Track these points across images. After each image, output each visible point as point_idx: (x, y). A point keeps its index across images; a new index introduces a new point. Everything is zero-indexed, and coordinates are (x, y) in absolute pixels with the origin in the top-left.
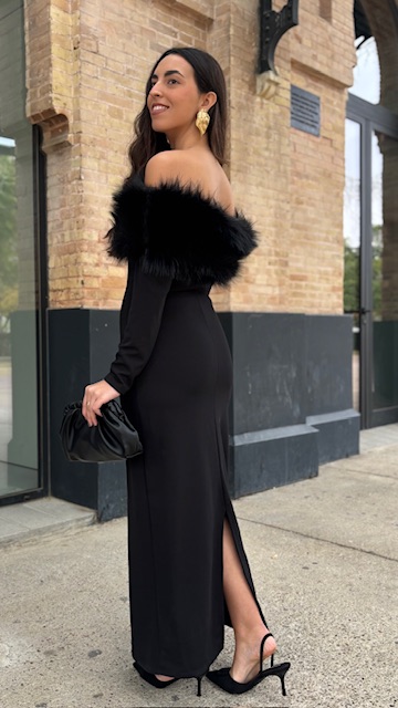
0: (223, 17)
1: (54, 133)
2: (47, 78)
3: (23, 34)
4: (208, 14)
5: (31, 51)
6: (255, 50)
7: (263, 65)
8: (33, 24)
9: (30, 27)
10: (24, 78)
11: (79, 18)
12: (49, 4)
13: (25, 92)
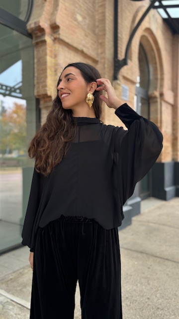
0: (103, 61)
1: (45, 102)
2: (45, 81)
3: (34, 64)
4: (97, 59)
5: (38, 70)
6: (112, 72)
7: (115, 78)
8: (39, 61)
9: (37, 62)
10: (34, 80)
11: (57, 60)
12: (46, 55)
13: (34, 85)
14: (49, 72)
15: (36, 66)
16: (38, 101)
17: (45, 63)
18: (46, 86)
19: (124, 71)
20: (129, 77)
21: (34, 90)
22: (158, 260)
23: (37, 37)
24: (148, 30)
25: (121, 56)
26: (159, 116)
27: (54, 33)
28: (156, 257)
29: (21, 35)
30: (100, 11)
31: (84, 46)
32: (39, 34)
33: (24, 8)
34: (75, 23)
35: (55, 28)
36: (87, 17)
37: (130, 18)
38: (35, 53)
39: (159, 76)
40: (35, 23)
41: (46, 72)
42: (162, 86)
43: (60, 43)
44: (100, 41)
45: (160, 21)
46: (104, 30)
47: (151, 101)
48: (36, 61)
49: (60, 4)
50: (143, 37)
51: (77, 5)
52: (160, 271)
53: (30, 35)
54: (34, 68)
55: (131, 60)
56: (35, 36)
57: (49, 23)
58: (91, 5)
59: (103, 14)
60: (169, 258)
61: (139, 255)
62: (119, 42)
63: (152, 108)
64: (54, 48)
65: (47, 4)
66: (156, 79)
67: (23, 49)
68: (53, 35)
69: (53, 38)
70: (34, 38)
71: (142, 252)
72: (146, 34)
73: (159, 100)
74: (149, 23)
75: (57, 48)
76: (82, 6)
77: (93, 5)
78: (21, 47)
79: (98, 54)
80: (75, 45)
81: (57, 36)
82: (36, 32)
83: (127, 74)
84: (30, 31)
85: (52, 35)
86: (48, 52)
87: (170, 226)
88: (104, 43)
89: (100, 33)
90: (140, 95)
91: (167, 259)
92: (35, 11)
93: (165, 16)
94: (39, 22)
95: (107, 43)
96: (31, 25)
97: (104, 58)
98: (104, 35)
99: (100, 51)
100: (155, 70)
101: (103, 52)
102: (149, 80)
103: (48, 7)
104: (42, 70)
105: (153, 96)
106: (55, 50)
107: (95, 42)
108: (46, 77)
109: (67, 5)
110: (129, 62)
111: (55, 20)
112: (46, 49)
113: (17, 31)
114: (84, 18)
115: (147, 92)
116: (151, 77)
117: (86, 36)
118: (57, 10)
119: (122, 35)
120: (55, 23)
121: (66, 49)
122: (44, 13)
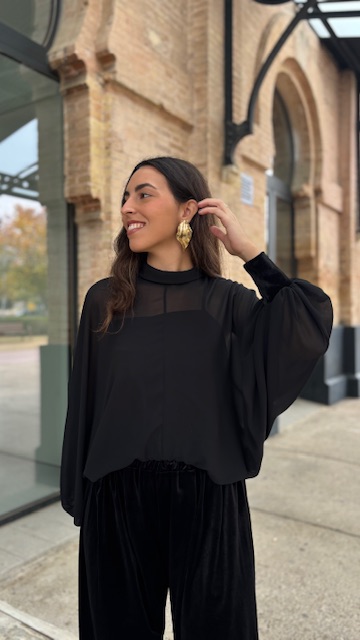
0: (202, 125)
1: (87, 211)
2: (85, 170)
3: (62, 133)
5: (71, 146)
7: (227, 160)
8: (73, 127)
9: (70, 129)
10: (62, 166)
11: (110, 126)
12: (88, 115)
13: (63, 177)
14: (94, 150)
15: (66, 138)
16: (71, 208)
17: (87, 131)
18: (87, 178)
19: (245, 146)
20: (254, 157)
21: (63, 187)
22: (321, 531)
23: (69, 79)
24: (292, 62)
25: (240, 116)
26: (313, 235)
27: (105, 69)
28: (316, 525)
29: (35, 74)
30: (196, 25)
31: (165, 96)
32: (74, 72)
33: (41, 18)
34: (147, 49)
35: (106, 59)
36: (171, 38)
37: (256, 39)
38: (66, 111)
39: (313, 155)
40: (65, 50)
41: (88, 150)
42: (318, 174)
43: (116, 91)
44: (197, 85)
45: (314, 43)
46: (205, 63)
47: (296, 205)
48: (66, 126)
49: (117, 11)
50: (281, 76)
51: (150, 13)
52: (326, 555)
53: (54, 74)
54: (63, 142)
55: (258, 123)
56: (65, 76)
57: (93, 49)
58: (177, 12)
59: (203, 31)
60: (341, 528)
61: (281, 523)
62: (235, 87)
63: (299, 220)
64: (103, 101)
65: (89, 10)
66: (308, 160)
67: (39, 101)
68: (103, 74)
69: (101, 80)
70: (63, 81)
71: (286, 517)
72: (288, 71)
73: (312, 203)
74: (294, 47)
75: (110, 101)
76: (161, 14)
77: (182, 13)
78: (35, 98)
79: (192, 112)
80: (147, 94)
81: (111, 76)
82: (67, 68)
83: (251, 151)
84: (54, 67)
85: (99, 75)
86: (92, 108)
87: (339, 460)
88: (206, 89)
89: (197, 70)
90: (275, 194)
91: (338, 531)
92: (65, 25)
93: (325, 34)
94: (73, 47)
95: (210, 90)
96: (57, 53)
97: (205, 120)
98: (206, 73)
99: (196, 106)
100: (306, 141)
101: (203, 109)
102: (292, 164)
103: (91, 17)
104: (81, 145)
105: (301, 194)
106: (105, 104)
107: (187, 87)
108: (88, 160)
109: (130, 12)
110: (255, 127)
111: (106, 43)
112: (88, 102)
113: (28, 66)
114: (165, 39)
115: (288, 186)
116: (297, 156)
117: (169, 75)
118: (110, 24)
119: (240, 73)
120: (106, 51)
121: (129, 103)
122: (84, 29)
